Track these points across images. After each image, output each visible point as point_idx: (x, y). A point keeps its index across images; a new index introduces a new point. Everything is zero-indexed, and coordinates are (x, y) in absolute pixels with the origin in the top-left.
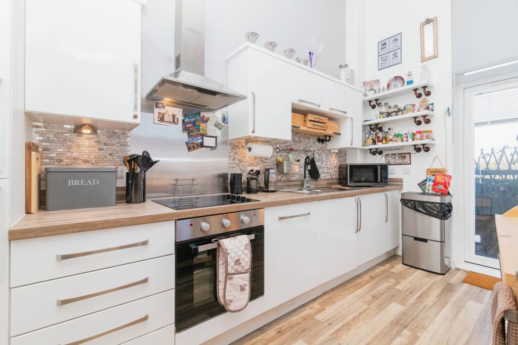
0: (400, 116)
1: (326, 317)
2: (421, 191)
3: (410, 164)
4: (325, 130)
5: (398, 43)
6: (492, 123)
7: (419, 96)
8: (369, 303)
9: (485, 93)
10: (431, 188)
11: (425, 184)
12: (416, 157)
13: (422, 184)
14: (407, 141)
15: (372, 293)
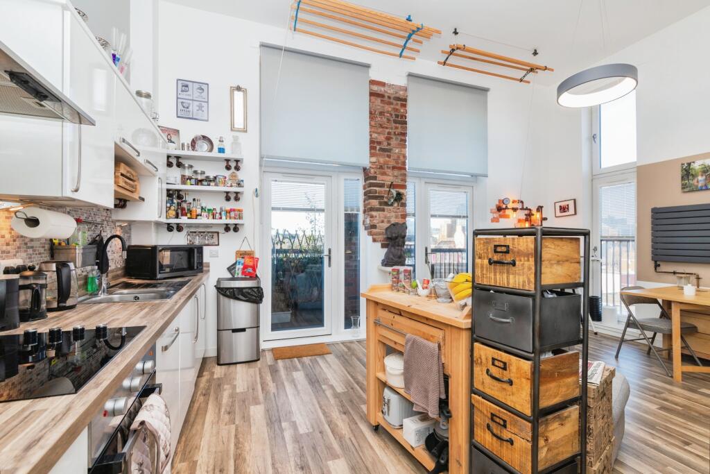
0: (212, 188)
1: (208, 467)
2: (230, 276)
3: (218, 245)
4: (132, 192)
5: (204, 94)
6: (285, 209)
7: (228, 168)
8: (233, 421)
9: (279, 181)
10: (240, 272)
11: (235, 268)
12: (225, 238)
13: (231, 269)
14: (221, 218)
15: (223, 410)
